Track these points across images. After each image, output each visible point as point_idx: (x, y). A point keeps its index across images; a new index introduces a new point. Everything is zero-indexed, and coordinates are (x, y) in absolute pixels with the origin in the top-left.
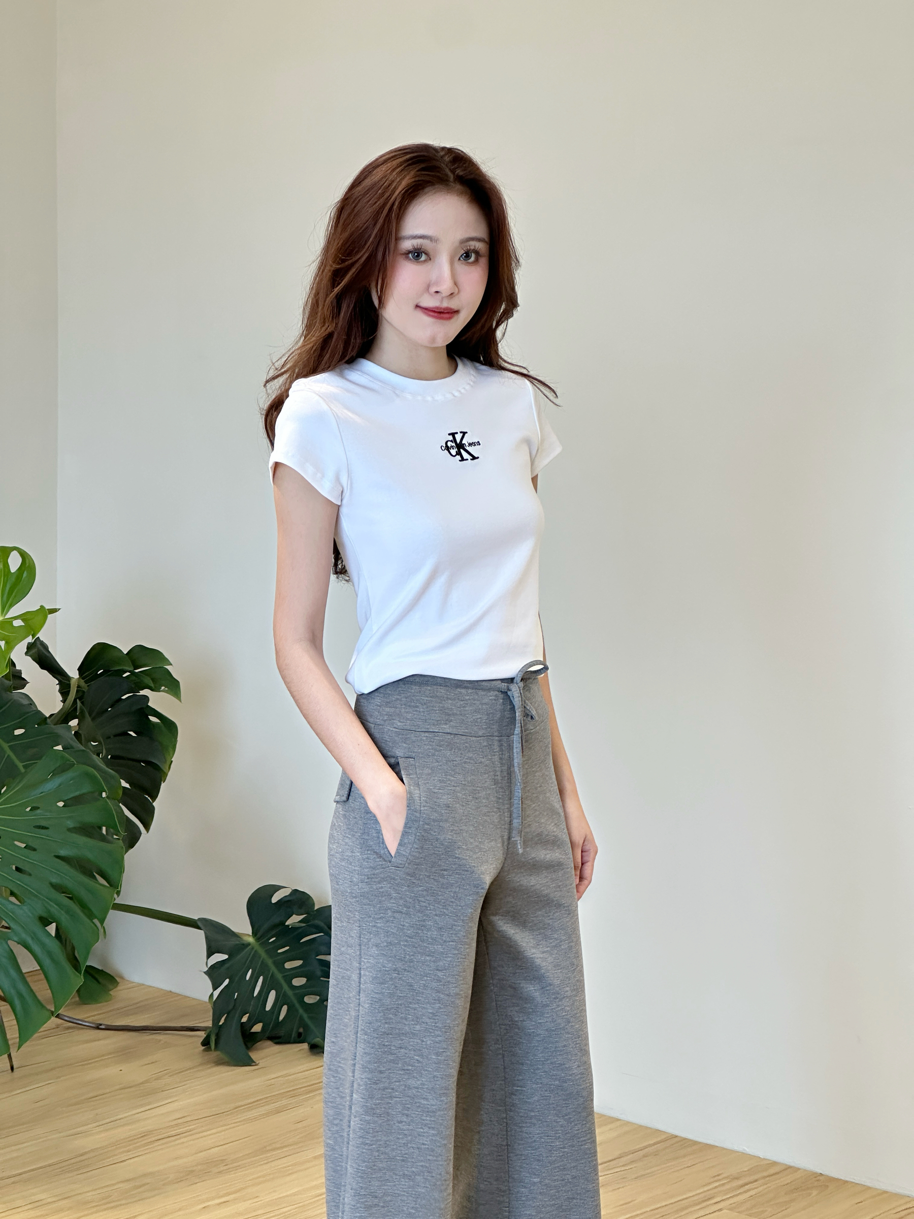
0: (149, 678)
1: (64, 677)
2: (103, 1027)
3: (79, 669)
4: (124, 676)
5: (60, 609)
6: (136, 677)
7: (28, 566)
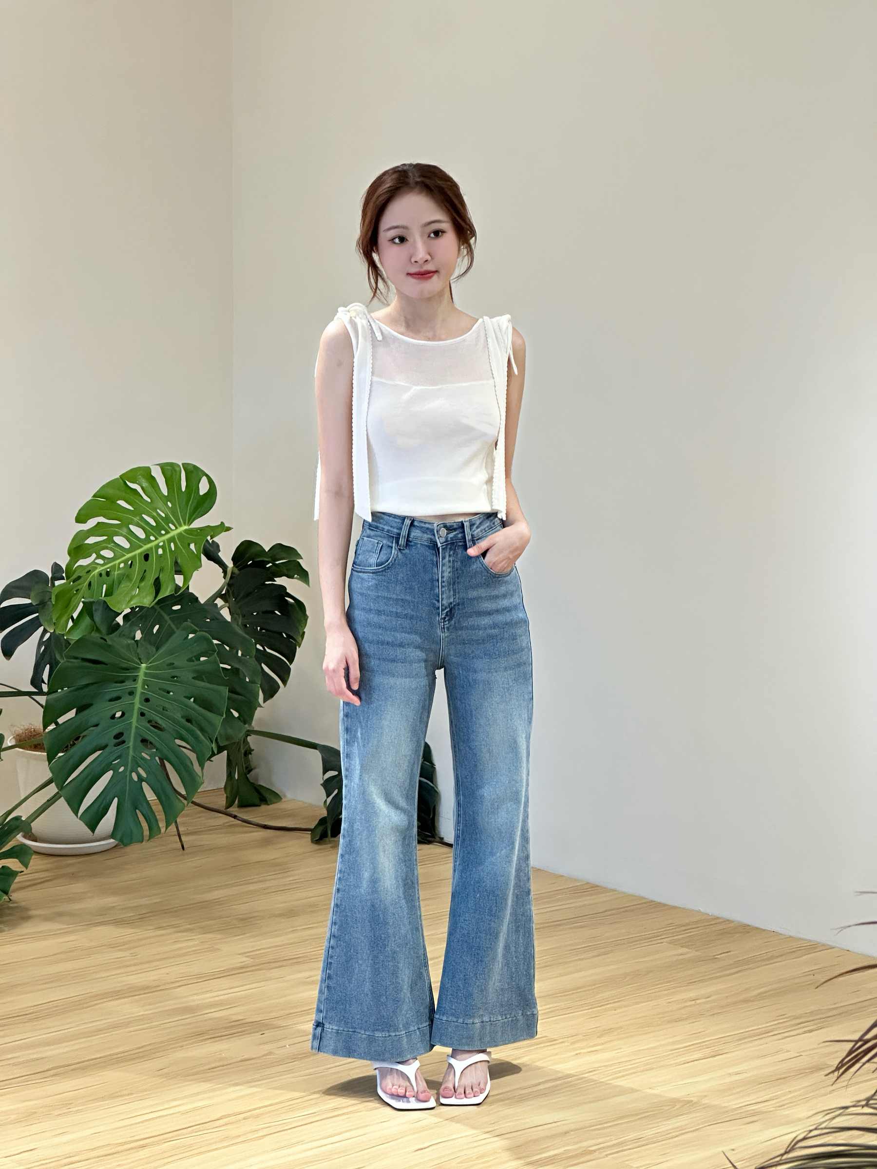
0: (285, 569)
1: (224, 565)
3: (233, 559)
4: (267, 566)
6: (276, 567)
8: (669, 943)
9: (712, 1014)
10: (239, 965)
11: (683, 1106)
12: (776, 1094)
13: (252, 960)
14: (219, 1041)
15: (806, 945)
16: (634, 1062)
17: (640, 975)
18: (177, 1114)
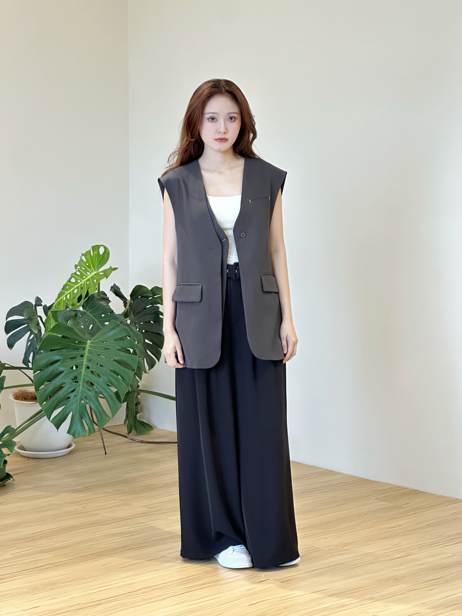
0: (159, 299)
1: (125, 300)
2: (143, 442)
3: (131, 296)
4: (150, 299)
5: (118, 268)
6: (155, 299)
7: (107, 252)
8: (376, 499)
9: (404, 534)
10: (142, 512)
11: (394, 581)
12: (443, 575)
13: (149, 509)
14: (135, 550)
15: (450, 500)
16: (364, 559)
17: (362, 515)
18: (116, 588)
